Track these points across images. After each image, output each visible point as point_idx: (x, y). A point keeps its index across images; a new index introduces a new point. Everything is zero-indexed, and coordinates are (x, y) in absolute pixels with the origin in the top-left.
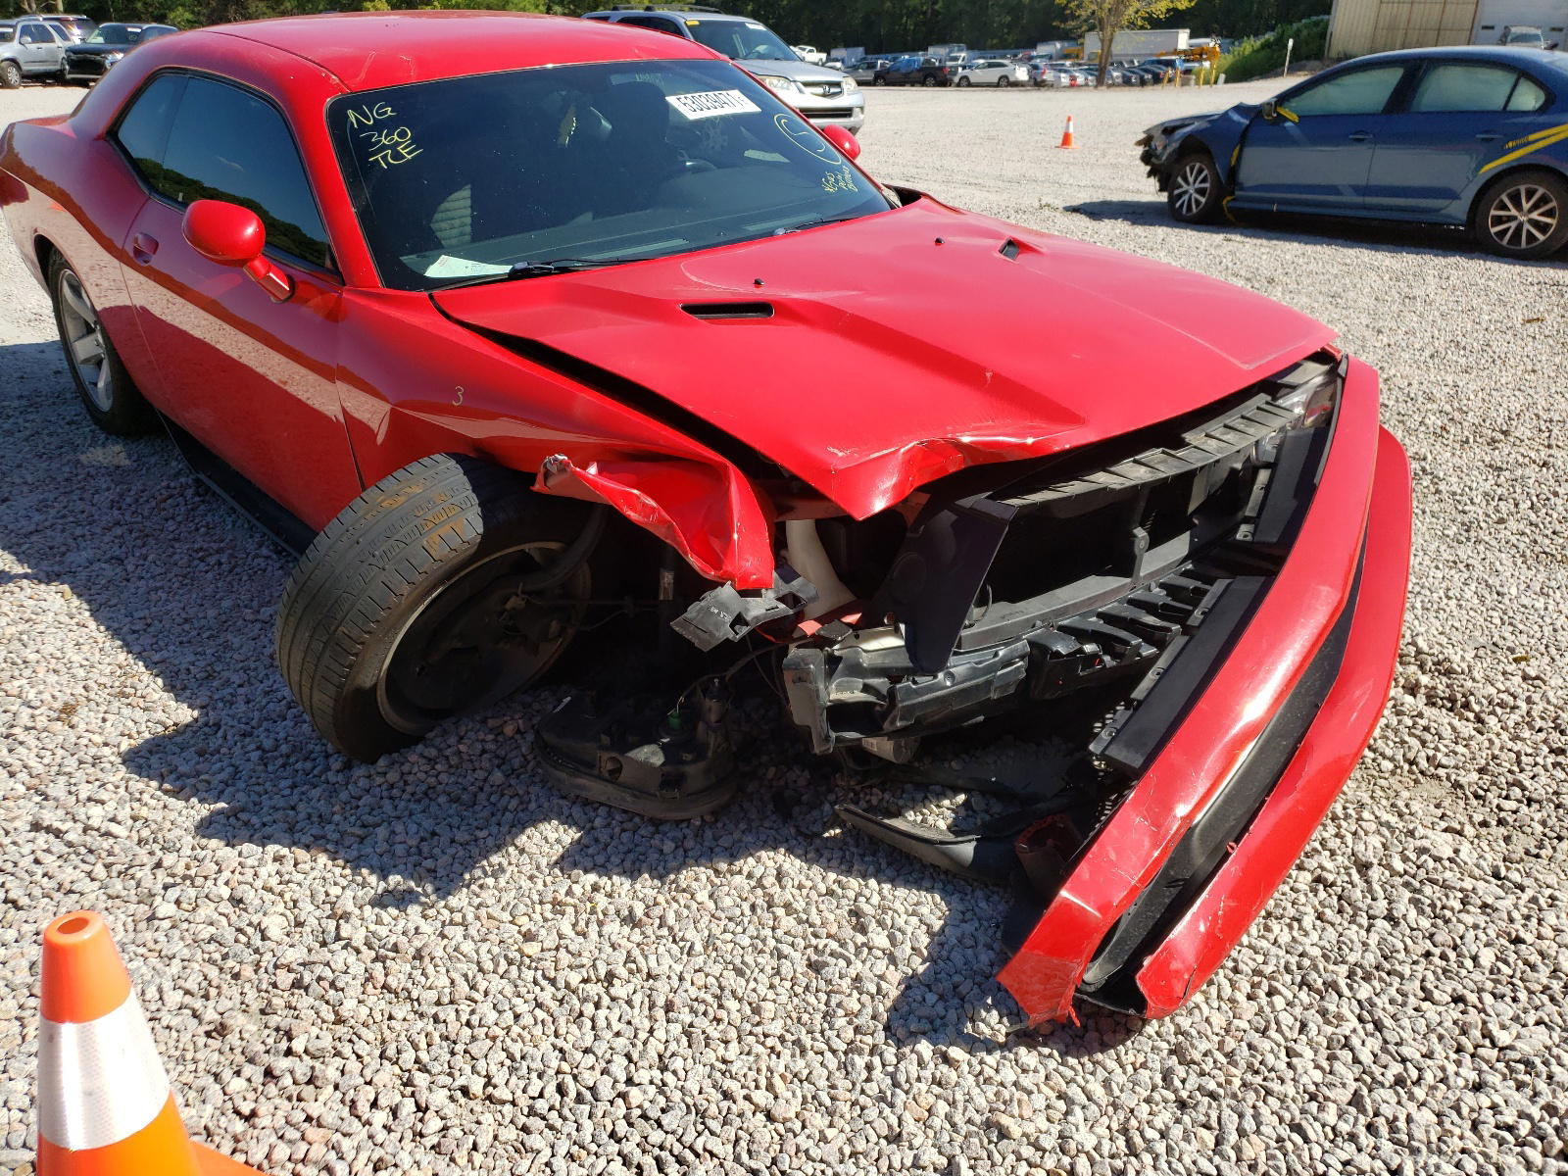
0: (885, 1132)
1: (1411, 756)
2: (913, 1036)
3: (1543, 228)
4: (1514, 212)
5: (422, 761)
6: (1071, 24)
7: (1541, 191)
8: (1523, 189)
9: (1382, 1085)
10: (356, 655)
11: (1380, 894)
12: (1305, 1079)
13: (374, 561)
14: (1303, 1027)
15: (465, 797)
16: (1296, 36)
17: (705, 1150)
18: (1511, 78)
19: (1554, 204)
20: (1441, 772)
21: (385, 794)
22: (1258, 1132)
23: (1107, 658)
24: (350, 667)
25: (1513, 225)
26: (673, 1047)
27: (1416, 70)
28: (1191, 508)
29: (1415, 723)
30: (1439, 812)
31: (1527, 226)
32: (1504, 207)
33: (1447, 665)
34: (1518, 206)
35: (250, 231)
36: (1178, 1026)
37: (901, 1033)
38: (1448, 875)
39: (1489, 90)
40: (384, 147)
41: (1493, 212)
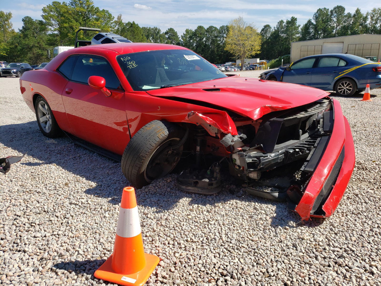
0: (278, 241)
1: (358, 178)
2: (277, 226)
3: (350, 90)
4: (343, 87)
5: (152, 187)
6: (234, 57)
7: (348, 82)
8: (344, 82)
9: (375, 228)
10: (144, 160)
11: (362, 199)
12: (359, 228)
13: (147, 140)
14: (355, 220)
15: (163, 194)
16: (283, 59)
17: (242, 246)
18: (338, 60)
19: (351, 85)
20: (366, 180)
21: (145, 194)
22: (353, 236)
23: (300, 153)
24: (142, 163)
25: (343, 90)
26: (227, 231)
27: (318, 59)
28: (306, 129)
29: (357, 172)
30: (368, 187)
31: (346, 90)
32: (341, 86)
33: (360, 163)
34: (344, 86)
35: (103, 82)
36: (330, 221)
37: (274, 226)
38: (374, 195)
39: (334, 62)
40: (130, 65)
41: (338, 87)
